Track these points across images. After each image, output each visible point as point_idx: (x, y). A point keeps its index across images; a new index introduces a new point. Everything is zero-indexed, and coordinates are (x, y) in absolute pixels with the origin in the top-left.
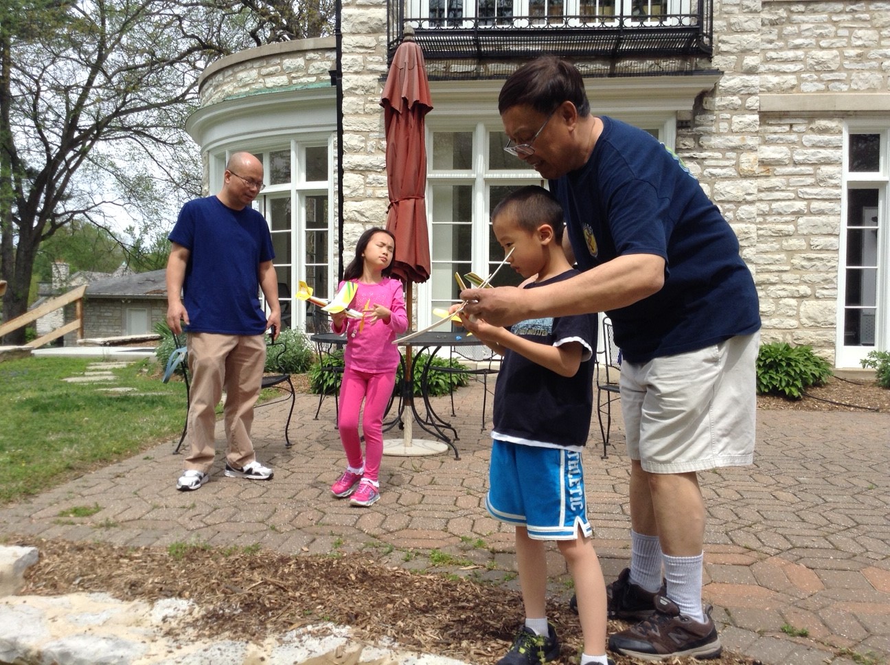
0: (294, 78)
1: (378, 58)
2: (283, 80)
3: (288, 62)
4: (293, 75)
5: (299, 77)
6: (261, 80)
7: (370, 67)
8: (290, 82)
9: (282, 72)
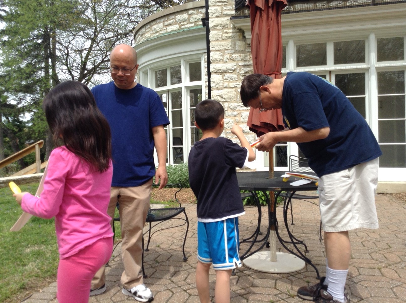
0: (182, 25)
1: (229, 7)
2: (176, 27)
3: (179, 17)
4: (182, 24)
5: (185, 25)
6: (165, 28)
7: (225, 13)
8: (180, 28)
9: (176, 23)
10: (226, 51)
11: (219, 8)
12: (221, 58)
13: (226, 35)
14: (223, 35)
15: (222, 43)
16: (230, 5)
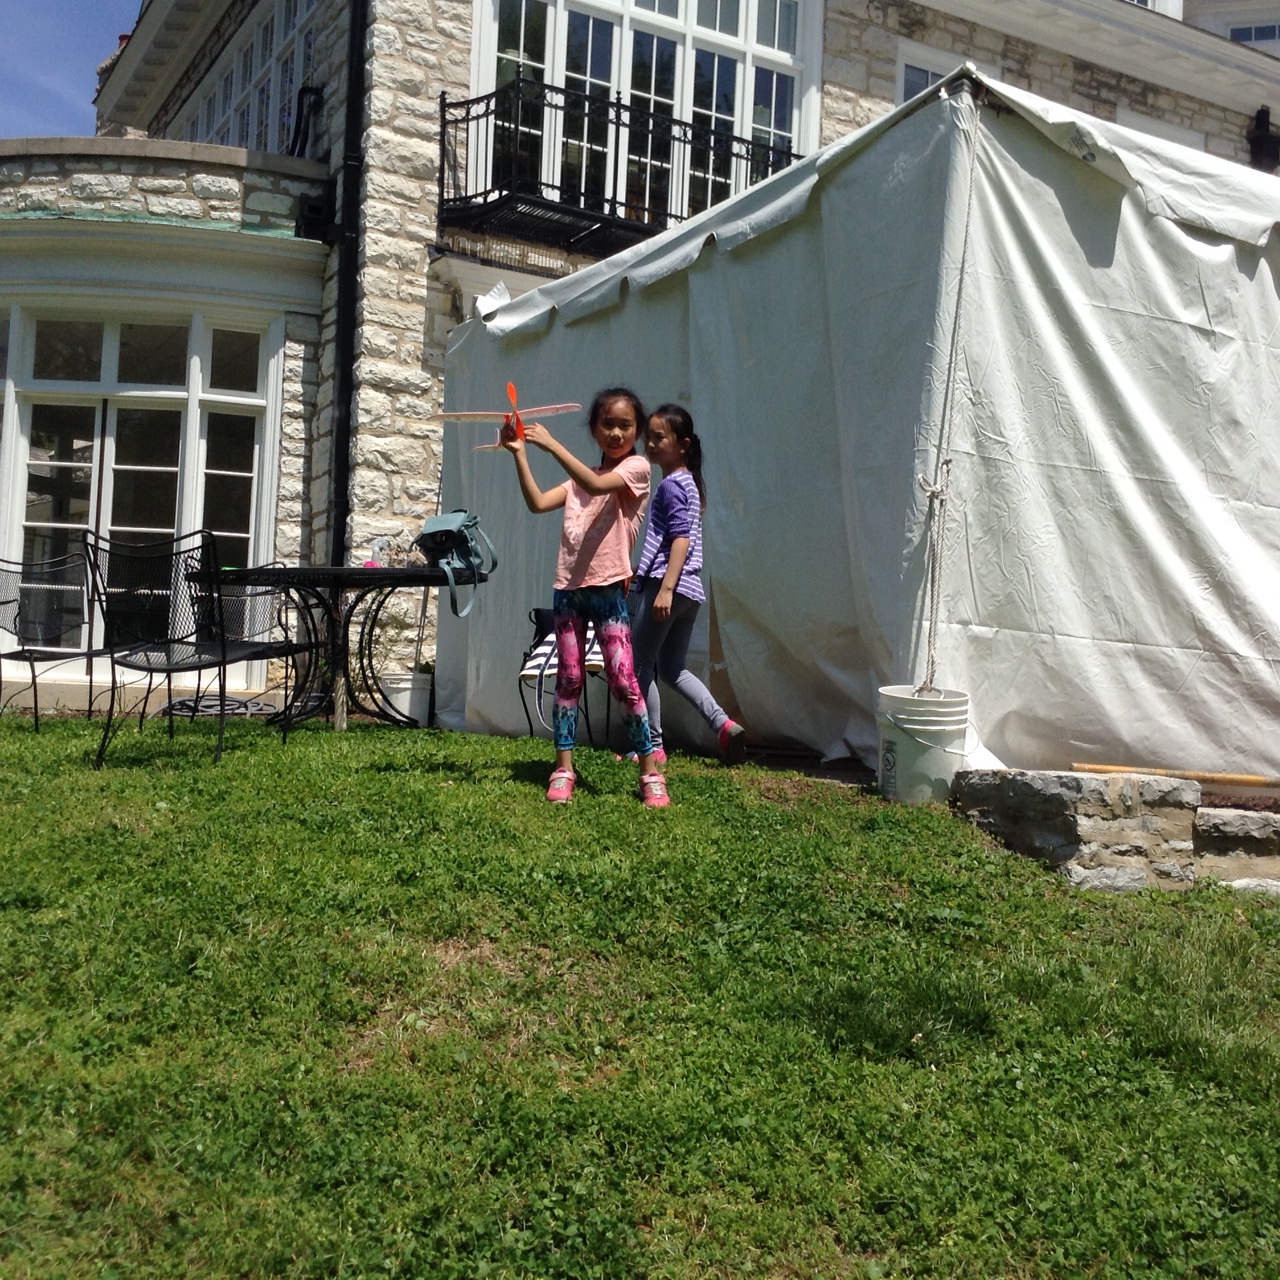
1: (422, 217)
7: (413, 228)
10: (408, 333)
11: (396, 211)
12: (393, 348)
13: (410, 290)
14: (403, 287)
15: (399, 307)
16: (424, 211)
